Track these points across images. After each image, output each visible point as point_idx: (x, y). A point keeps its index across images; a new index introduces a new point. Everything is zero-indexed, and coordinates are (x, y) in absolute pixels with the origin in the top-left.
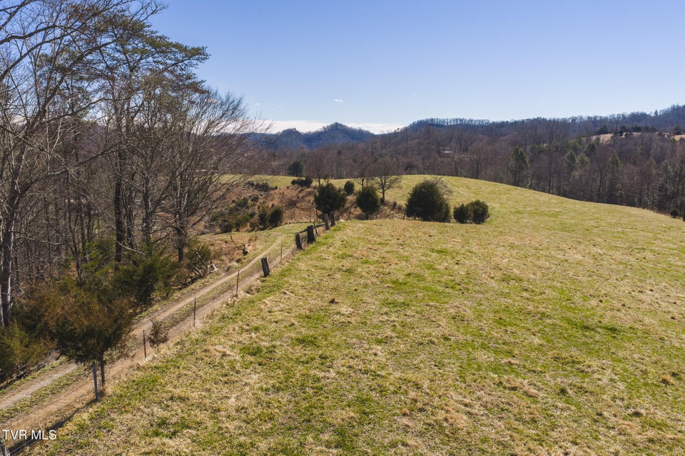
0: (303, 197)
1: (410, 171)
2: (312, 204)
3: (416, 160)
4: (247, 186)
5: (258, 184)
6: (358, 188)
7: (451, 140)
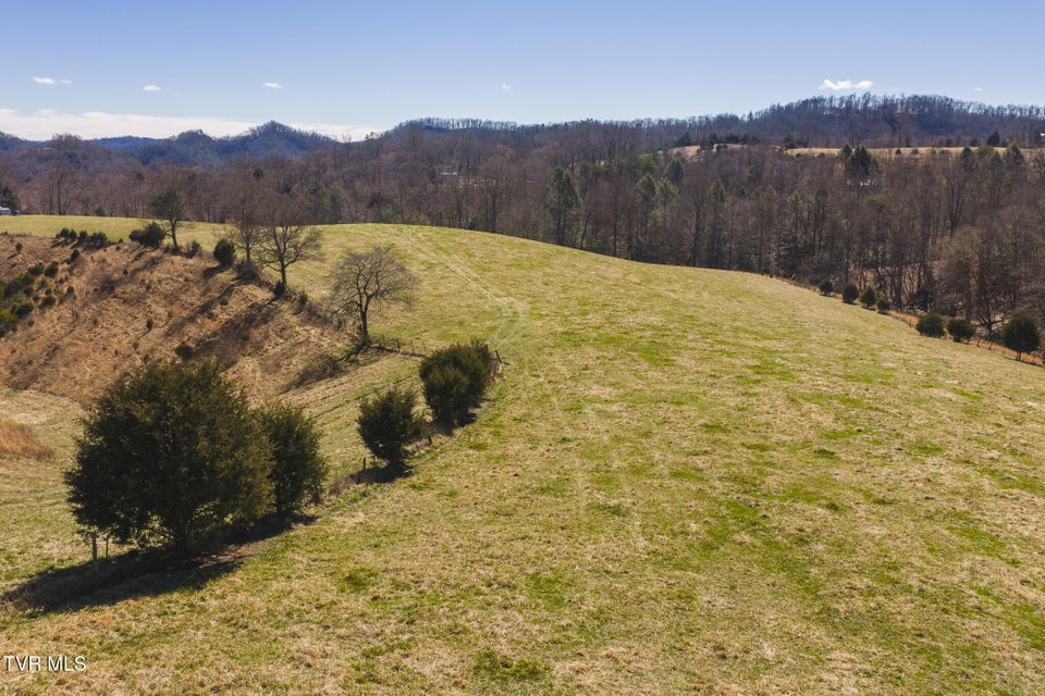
1: (378, 209)
2: (148, 287)
3: (389, 188)
4: (63, 239)
5: (84, 234)
6: (240, 255)
7: (451, 153)
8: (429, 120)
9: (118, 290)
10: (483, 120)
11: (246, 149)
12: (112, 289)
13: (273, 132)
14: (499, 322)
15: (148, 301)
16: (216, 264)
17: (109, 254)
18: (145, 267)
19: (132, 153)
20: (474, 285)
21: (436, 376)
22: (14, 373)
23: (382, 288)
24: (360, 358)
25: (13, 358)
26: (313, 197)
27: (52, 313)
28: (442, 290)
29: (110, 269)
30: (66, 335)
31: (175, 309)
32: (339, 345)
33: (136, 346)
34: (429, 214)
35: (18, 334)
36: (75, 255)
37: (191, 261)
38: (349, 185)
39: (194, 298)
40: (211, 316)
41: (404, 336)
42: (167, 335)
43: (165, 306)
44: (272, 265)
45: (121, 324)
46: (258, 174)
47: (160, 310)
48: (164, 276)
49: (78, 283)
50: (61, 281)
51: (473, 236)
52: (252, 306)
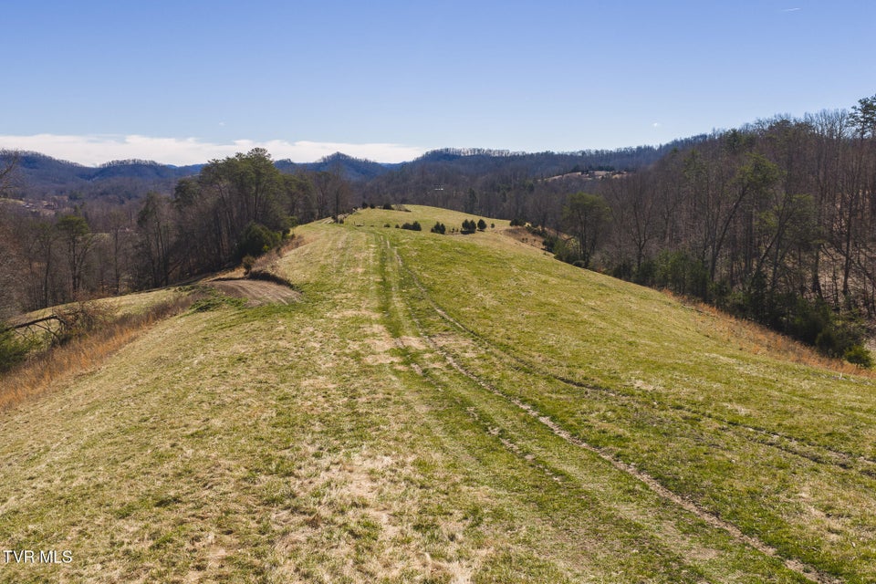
8: (447, 150)
10: (486, 149)
13: (338, 160)
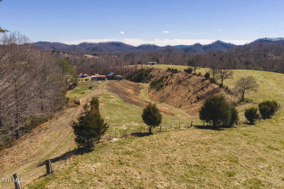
0: (186, 79)
1: (247, 66)
2: (189, 83)
3: (252, 59)
4: (168, 70)
5: (173, 69)
6: (211, 76)
7: (272, 49)
8: (266, 38)
9: (182, 83)
11: (210, 48)
12: (181, 83)
14: (281, 98)
15: (189, 86)
16: (205, 78)
17: (179, 74)
18: (188, 78)
19: (182, 49)
20: (275, 88)
21: (263, 107)
22: (160, 99)
23: (249, 87)
24: (241, 103)
25: (160, 96)
26: (229, 61)
27: (168, 87)
28: (265, 89)
29: (180, 78)
30: (171, 92)
31: (195, 88)
32: (236, 100)
33: (186, 96)
34: (263, 67)
35: (161, 91)
36: (172, 74)
37: (199, 77)
38: (239, 58)
39: (199, 86)
40: (204, 90)
41: (253, 99)
42: (193, 94)
43: (193, 87)
44: (220, 79)
45: (183, 90)
46: (214, 55)
47: (191, 88)
48: (192, 80)
49: (173, 80)
50: (169, 80)
51: (276, 74)
52: (214, 89)
